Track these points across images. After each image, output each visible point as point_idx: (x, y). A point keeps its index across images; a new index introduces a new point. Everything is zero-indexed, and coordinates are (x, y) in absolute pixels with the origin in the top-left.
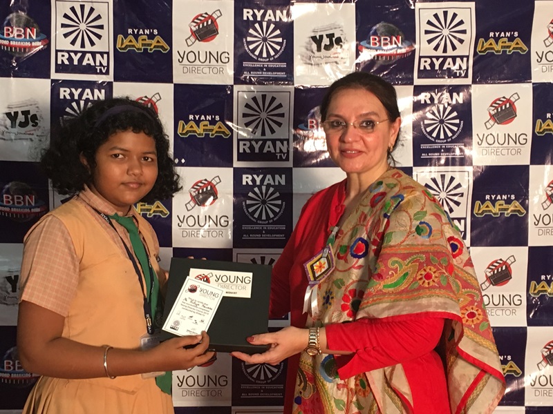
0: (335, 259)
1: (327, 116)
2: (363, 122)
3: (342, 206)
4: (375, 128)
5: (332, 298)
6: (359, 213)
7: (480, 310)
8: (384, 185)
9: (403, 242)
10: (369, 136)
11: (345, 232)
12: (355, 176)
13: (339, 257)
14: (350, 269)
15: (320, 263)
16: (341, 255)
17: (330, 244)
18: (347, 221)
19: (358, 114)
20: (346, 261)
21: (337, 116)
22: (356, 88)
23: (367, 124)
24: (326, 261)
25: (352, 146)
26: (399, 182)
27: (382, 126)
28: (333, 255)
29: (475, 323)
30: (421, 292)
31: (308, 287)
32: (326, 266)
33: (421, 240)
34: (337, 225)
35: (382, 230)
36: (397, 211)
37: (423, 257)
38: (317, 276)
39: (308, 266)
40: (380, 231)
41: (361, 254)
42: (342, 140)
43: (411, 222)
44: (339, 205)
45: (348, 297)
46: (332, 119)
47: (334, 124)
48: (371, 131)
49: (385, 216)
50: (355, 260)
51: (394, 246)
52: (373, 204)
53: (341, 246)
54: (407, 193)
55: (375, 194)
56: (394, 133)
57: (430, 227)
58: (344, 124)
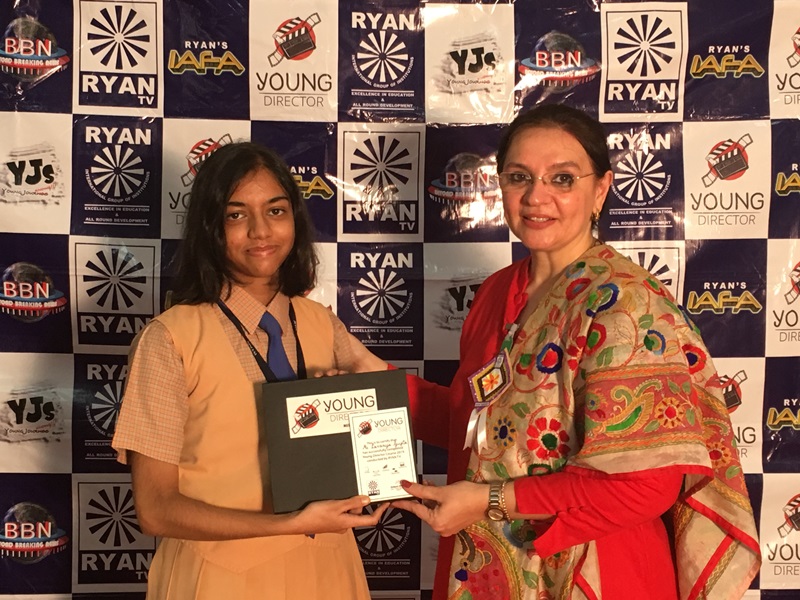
0: (513, 373)
2: (556, 176)
3: (524, 295)
4: (573, 186)
5: (513, 431)
6: (550, 306)
8: (586, 267)
9: (630, 360)
10: (564, 197)
11: (528, 335)
12: (543, 257)
13: (520, 371)
14: (536, 389)
16: (523, 368)
17: (506, 350)
18: (531, 318)
19: (550, 164)
20: (531, 377)
21: (519, 166)
22: (548, 126)
23: (562, 179)
24: (500, 374)
25: (539, 210)
26: (610, 264)
27: (584, 182)
28: (510, 364)
29: (719, 466)
30: (663, 436)
31: (474, 411)
32: (500, 381)
33: (653, 357)
34: (516, 322)
35: (584, 333)
36: (614, 312)
37: (659, 384)
38: (486, 394)
39: (474, 380)
40: (580, 335)
41: (552, 367)
42: (525, 201)
43: (637, 331)
44: (519, 293)
45: (535, 430)
46: (513, 170)
47: (515, 177)
48: (567, 189)
49: (589, 313)
50: (544, 375)
51: (617, 369)
52: (571, 295)
53: (522, 355)
54: (623, 283)
55: (574, 280)
56: (602, 194)
57: (662, 338)
58: (528, 178)
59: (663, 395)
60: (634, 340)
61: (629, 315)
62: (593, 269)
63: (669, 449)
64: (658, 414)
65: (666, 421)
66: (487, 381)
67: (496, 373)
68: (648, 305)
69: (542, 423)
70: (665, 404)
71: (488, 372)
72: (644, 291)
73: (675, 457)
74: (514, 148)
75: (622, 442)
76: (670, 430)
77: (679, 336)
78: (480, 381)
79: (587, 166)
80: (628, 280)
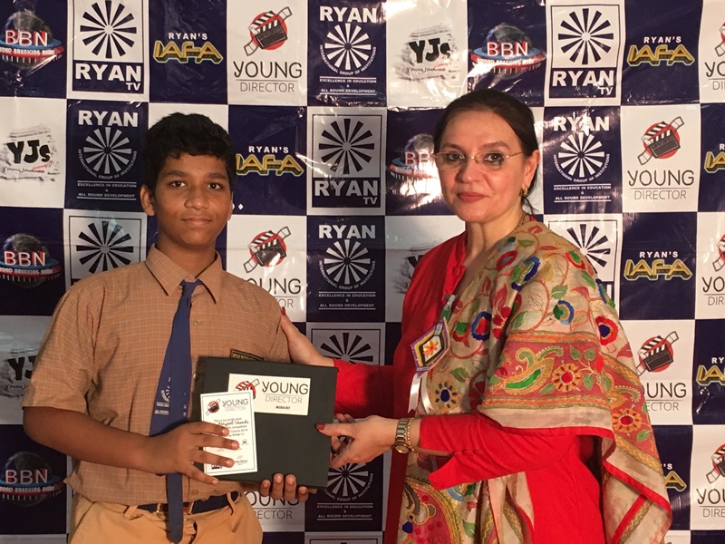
0: (450, 340)
1: (442, 144)
2: (487, 156)
3: (461, 267)
4: (503, 165)
6: (483, 277)
7: (638, 415)
8: (516, 242)
9: (538, 326)
10: (495, 175)
11: (464, 305)
12: (477, 228)
13: (455, 338)
14: (473, 355)
15: (431, 343)
16: (459, 336)
17: (444, 318)
18: (467, 289)
19: (482, 144)
20: (467, 344)
21: (454, 146)
22: (480, 110)
23: (492, 158)
24: (439, 340)
25: (471, 188)
26: (537, 239)
27: (513, 160)
28: (448, 332)
29: (631, 431)
30: (557, 399)
31: (416, 376)
32: (439, 347)
33: (560, 327)
34: (453, 294)
35: (510, 305)
36: (533, 282)
38: (426, 360)
39: (416, 347)
40: (504, 306)
41: (485, 334)
42: (459, 179)
43: (549, 299)
44: (457, 266)
46: (448, 150)
47: (451, 158)
48: (498, 167)
49: (514, 286)
50: (479, 342)
51: (526, 332)
52: (500, 266)
53: (458, 323)
54: (544, 256)
55: (505, 252)
56: (530, 171)
57: (571, 308)
58: (462, 157)
59: (563, 361)
60: (544, 308)
61: (544, 285)
62: (521, 243)
63: (560, 411)
64: (555, 378)
65: (562, 385)
66: (427, 347)
67: (436, 340)
68: (565, 277)
71: (431, 338)
72: (564, 263)
74: (449, 130)
78: (421, 348)
79: (516, 145)
80: (549, 252)
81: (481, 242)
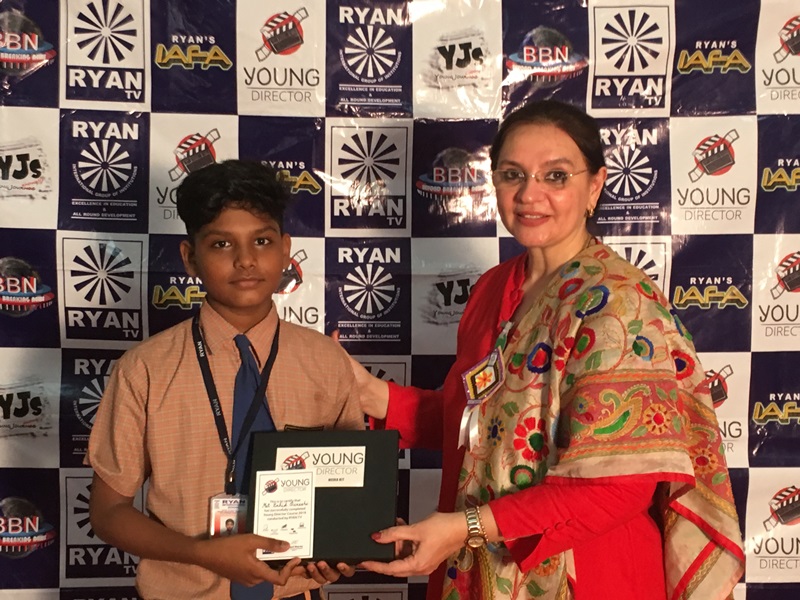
0: (505, 372)
1: (499, 162)
2: (549, 174)
3: (520, 292)
4: (567, 183)
5: (502, 430)
6: (543, 306)
8: (581, 267)
10: (558, 194)
11: (522, 335)
12: (537, 252)
13: (511, 370)
14: (526, 388)
15: (485, 374)
16: (515, 368)
17: (500, 347)
18: (526, 317)
19: (543, 161)
20: (521, 378)
21: (513, 163)
22: (542, 123)
23: (555, 176)
24: (493, 370)
25: (533, 208)
26: (604, 265)
27: (577, 178)
28: (503, 363)
29: (706, 472)
30: (651, 442)
31: (466, 409)
32: (493, 379)
33: (642, 363)
34: (511, 320)
35: (573, 334)
36: (604, 315)
37: (647, 391)
38: (479, 392)
39: (467, 378)
40: (568, 336)
41: (541, 367)
42: (518, 199)
43: (626, 335)
44: (515, 290)
45: (524, 429)
46: (506, 167)
47: (509, 174)
48: (561, 185)
49: (579, 314)
50: (534, 375)
51: (606, 372)
52: (563, 295)
53: (515, 354)
54: (614, 286)
55: (568, 279)
56: (596, 190)
57: (650, 344)
58: (521, 175)
59: (651, 401)
60: (623, 345)
61: (619, 319)
62: (587, 269)
63: (656, 456)
64: (646, 419)
65: (654, 427)
66: (480, 378)
67: (490, 371)
68: (638, 310)
69: (530, 422)
70: (653, 410)
71: (483, 369)
72: (635, 295)
73: (662, 464)
74: (507, 146)
75: (609, 446)
76: (657, 437)
77: (668, 342)
78: (473, 379)
79: (580, 163)
80: (620, 283)
81: (542, 266)
